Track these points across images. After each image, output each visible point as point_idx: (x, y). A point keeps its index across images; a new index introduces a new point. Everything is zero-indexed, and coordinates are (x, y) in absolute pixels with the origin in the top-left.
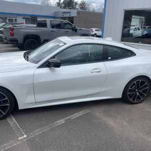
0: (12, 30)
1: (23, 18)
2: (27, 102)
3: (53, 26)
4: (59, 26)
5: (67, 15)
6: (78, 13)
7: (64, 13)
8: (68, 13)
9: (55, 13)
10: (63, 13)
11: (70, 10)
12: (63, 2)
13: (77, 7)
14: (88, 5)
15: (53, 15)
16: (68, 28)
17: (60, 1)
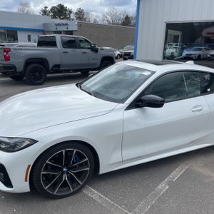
0: (7, 52)
5: (64, 28)
7: (59, 25)
8: (64, 25)
9: (44, 25)
10: (56, 25)
12: (51, 9)
17: (46, 7)
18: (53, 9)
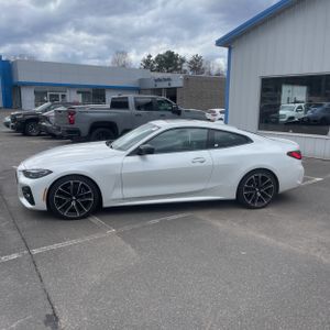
0: (72, 115)
1: (78, 92)
2: (114, 197)
3: (138, 107)
4: (149, 106)
5: (165, 85)
6: (187, 80)
7: (159, 80)
8: (165, 80)
9: (141, 80)
10: (156, 81)
11: (169, 75)
12: (157, 59)
13: (185, 67)
14: (208, 62)
15: (137, 86)
16: (166, 110)
17: (150, 56)
18: (159, 58)
